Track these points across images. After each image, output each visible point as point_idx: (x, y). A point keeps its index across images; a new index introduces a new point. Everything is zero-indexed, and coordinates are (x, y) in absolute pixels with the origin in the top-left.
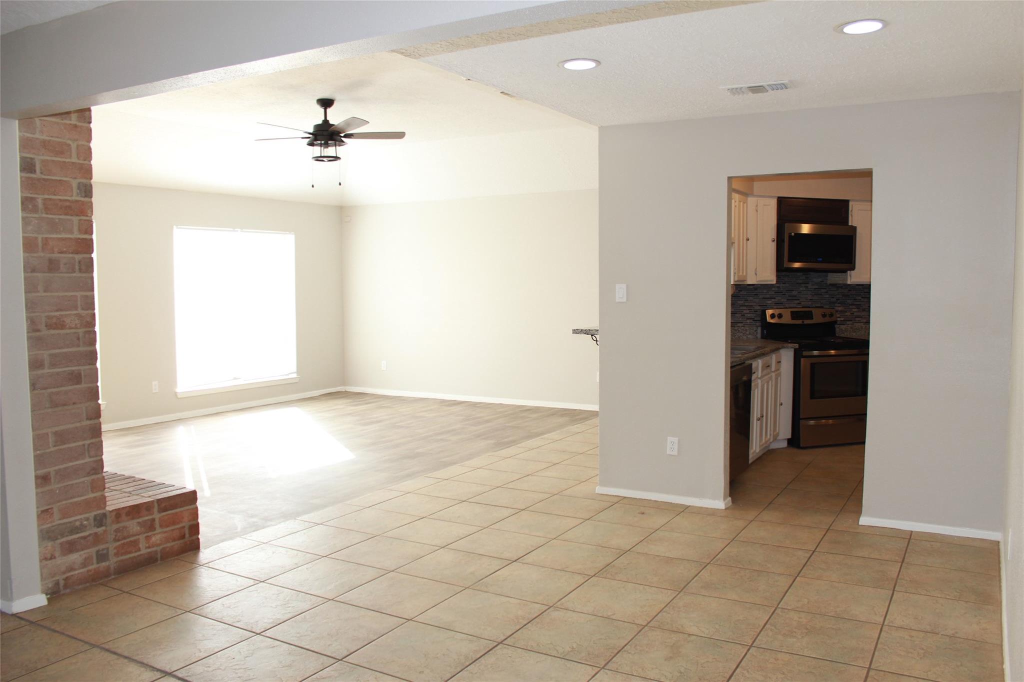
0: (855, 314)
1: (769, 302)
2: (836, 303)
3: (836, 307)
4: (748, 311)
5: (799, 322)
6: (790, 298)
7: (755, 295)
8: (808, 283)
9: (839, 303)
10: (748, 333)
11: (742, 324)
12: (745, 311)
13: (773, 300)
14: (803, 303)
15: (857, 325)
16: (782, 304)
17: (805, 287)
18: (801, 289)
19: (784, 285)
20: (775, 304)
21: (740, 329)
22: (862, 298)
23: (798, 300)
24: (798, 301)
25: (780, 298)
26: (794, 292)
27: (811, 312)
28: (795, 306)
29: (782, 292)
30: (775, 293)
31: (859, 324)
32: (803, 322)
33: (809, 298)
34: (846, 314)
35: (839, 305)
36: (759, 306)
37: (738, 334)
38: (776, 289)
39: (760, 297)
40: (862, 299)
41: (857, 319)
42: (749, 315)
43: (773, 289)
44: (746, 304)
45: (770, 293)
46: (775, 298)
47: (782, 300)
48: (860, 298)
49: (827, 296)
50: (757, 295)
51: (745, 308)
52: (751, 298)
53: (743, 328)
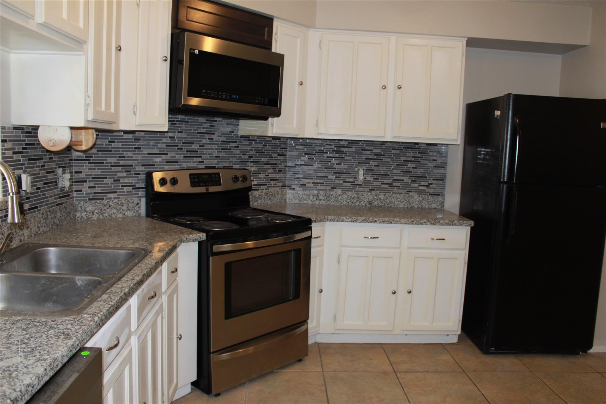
0: (270, 176)
1: (158, 160)
2: (248, 162)
3: (248, 166)
4: (125, 174)
5: (201, 190)
6: (188, 154)
7: (135, 148)
8: (214, 134)
9: (251, 162)
10: (125, 208)
11: (115, 195)
12: (119, 174)
13: (164, 157)
14: (206, 162)
15: (273, 189)
16: (177, 162)
17: (209, 139)
18: (204, 141)
19: (180, 135)
20: (167, 162)
21: (111, 203)
22: (278, 155)
23: (201, 157)
24: (200, 159)
25: (173, 154)
26: (193, 146)
27: (219, 174)
28: (195, 165)
29: (178, 146)
30: (167, 146)
31: (275, 189)
32: (207, 189)
33: (216, 153)
34: (260, 176)
35: (252, 164)
36: (143, 165)
37: (108, 210)
38: (169, 140)
39: (145, 151)
40: (279, 157)
41: (273, 182)
42: (126, 180)
43: (164, 140)
44: (122, 163)
45: (159, 146)
46: (167, 154)
47: (178, 157)
48: (276, 155)
49: (238, 152)
50: (140, 148)
51: (120, 169)
52: (130, 154)
53: (116, 200)
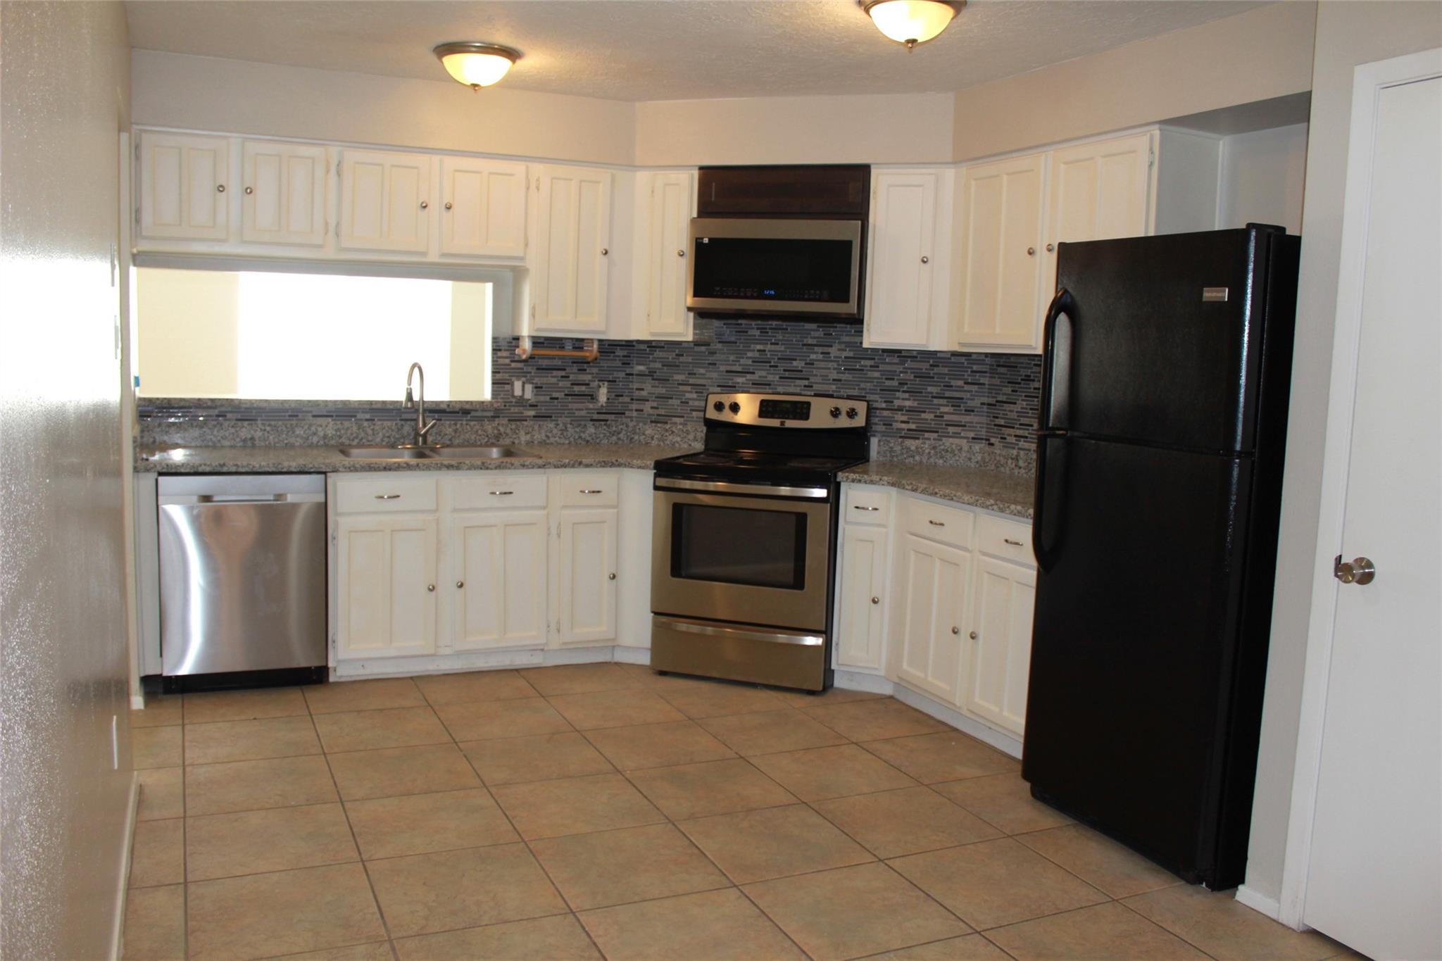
0: (946, 417)
1: (740, 380)
2: (899, 391)
3: (898, 398)
4: (695, 396)
5: (774, 423)
6: (787, 374)
7: (710, 364)
8: (831, 346)
9: (904, 392)
10: (691, 437)
11: (682, 420)
12: (688, 395)
13: (749, 376)
14: (815, 387)
15: (948, 442)
16: (769, 385)
17: (822, 353)
18: (813, 356)
19: (773, 347)
20: (753, 384)
21: (674, 429)
22: (965, 383)
23: (808, 379)
24: (806, 383)
25: (763, 373)
26: (795, 363)
27: (809, 404)
28: (798, 390)
29: (770, 362)
30: (753, 362)
31: (957, 441)
32: (782, 423)
33: (834, 375)
34: (923, 416)
35: (907, 395)
36: (718, 386)
37: (671, 437)
38: (757, 354)
39: (723, 368)
40: (967, 387)
41: (951, 429)
42: (696, 403)
43: (750, 354)
44: (691, 381)
45: (743, 361)
46: (753, 373)
47: (770, 378)
48: (961, 383)
49: (877, 374)
50: (715, 364)
51: (689, 388)
52: (702, 371)
53: (681, 427)
